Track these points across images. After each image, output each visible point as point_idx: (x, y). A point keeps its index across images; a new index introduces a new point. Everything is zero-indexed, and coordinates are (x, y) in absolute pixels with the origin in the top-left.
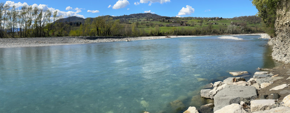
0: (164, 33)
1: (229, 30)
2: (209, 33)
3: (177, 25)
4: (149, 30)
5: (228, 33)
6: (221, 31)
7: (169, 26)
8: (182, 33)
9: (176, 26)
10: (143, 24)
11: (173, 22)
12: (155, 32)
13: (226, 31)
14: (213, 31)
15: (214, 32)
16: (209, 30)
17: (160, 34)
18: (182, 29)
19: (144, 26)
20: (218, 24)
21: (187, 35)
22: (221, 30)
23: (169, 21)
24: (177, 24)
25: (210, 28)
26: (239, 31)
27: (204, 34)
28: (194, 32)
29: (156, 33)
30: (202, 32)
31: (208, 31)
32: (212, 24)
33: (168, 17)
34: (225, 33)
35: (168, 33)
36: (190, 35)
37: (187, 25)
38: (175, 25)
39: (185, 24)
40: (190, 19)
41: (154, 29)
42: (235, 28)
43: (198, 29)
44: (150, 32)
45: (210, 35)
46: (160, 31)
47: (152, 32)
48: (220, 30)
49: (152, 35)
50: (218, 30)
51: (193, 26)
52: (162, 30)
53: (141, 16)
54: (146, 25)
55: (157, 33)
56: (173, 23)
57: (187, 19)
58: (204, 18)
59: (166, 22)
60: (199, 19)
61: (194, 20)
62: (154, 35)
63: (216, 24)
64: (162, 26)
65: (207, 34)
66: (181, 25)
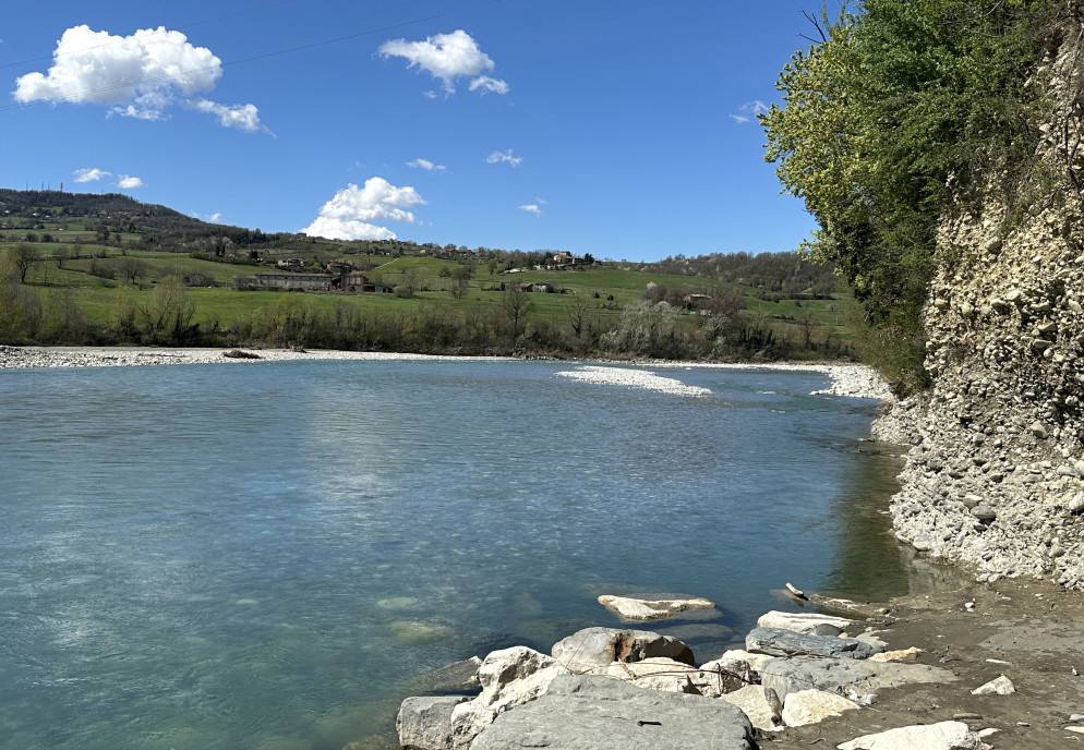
0: (215, 331)
1: (629, 334)
2: (508, 341)
3: (306, 284)
4: (112, 305)
5: (622, 351)
6: (584, 334)
7: (253, 289)
8: (337, 335)
9: (301, 290)
10: (68, 264)
11: (280, 263)
12: (155, 319)
13: (612, 337)
14: (528, 333)
15: (536, 336)
16: (507, 322)
17: (188, 337)
18: (339, 313)
19: (77, 277)
20: (563, 291)
21: (369, 345)
22: (584, 327)
23: (254, 255)
24: (310, 279)
25: (515, 310)
26: (693, 339)
27: (478, 346)
28: (414, 332)
29: (160, 326)
30: (462, 333)
31: (498, 332)
32: (529, 289)
33: (252, 229)
34: (608, 347)
35: (248, 330)
36: (385, 347)
37: (371, 288)
38: (297, 284)
39: (359, 281)
40: (396, 256)
41: (151, 302)
42: (666, 320)
43: (439, 312)
44: (115, 319)
45: (510, 355)
46: (191, 314)
47: (132, 317)
48: (578, 330)
49: (130, 336)
50: (565, 330)
51: (408, 294)
52: (203, 307)
53: (59, 210)
54: (93, 273)
55: (171, 326)
56: (283, 268)
57: (377, 252)
58: (481, 250)
59: (234, 262)
60: (451, 254)
61: (417, 260)
62: (145, 337)
63: (550, 290)
64: (208, 282)
65: (492, 346)
66: (335, 283)
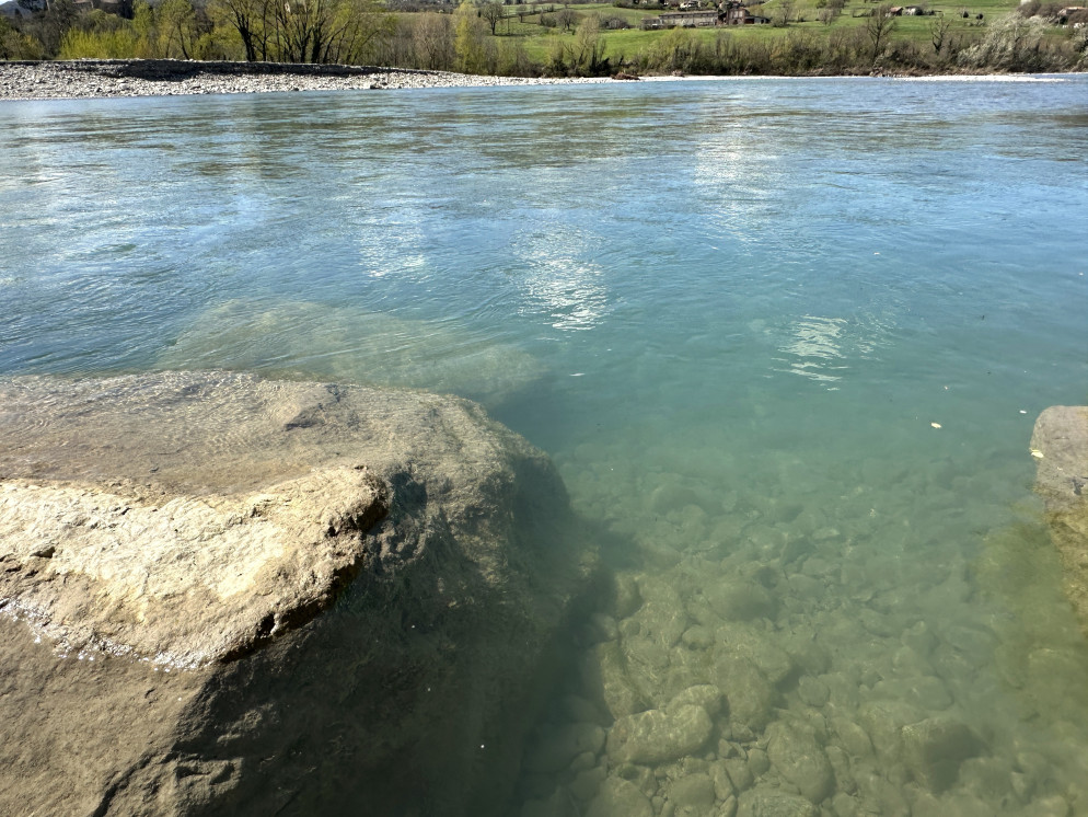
0: (621, 65)
1: (991, 48)
2: (867, 60)
3: (698, 20)
4: (543, 47)
5: (979, 66)
6: (944, 51)
7: (655, 28)
8: (715, 63)
9: (693, 26)
10: (527, 18)
11: (682, 6)
12: (578, 55)
13: (974, 53)
14: (888, 53)
15: (895, 55)
16: (869, 43)
17: (601, 69)
18: (719, 43)
19: (531, 27)
20: (932, 13)
21: (740, 70)
22: (945, 44)
23: (662, 1)
24: (702, 15)
25: (878, 32)
26: (1059, 51)
27: (839, 66)
28: (781, 56)
29: (582, 62)
30: (824, 56)
31: (858, 54)
32: (899, 13)
34: (966, 63)
35: (646, 61)
37: (750, 20)
38: (690, 22)
39: (741, 14)
41: (573, 42)
42: (1034, 31)
43: (806, 36)
44: (549, 58)
45: (867, 74)
46: (604, 48)
47: (561, 56)
48: (938, 48)
49: (560, 70)
50: (925, 48)
51: (784, 24)
52: (614, 44)
54: (542, 24)
55: (589, 62)
56: (683, 10)
59: (645, 8)
62: (570, 71)
63: (919, 13)
64: (624, 25)
65: (852, 66)
66: (722, 17)
